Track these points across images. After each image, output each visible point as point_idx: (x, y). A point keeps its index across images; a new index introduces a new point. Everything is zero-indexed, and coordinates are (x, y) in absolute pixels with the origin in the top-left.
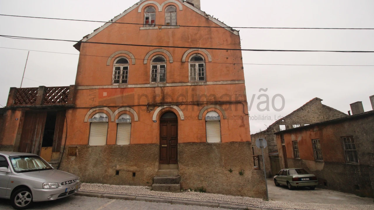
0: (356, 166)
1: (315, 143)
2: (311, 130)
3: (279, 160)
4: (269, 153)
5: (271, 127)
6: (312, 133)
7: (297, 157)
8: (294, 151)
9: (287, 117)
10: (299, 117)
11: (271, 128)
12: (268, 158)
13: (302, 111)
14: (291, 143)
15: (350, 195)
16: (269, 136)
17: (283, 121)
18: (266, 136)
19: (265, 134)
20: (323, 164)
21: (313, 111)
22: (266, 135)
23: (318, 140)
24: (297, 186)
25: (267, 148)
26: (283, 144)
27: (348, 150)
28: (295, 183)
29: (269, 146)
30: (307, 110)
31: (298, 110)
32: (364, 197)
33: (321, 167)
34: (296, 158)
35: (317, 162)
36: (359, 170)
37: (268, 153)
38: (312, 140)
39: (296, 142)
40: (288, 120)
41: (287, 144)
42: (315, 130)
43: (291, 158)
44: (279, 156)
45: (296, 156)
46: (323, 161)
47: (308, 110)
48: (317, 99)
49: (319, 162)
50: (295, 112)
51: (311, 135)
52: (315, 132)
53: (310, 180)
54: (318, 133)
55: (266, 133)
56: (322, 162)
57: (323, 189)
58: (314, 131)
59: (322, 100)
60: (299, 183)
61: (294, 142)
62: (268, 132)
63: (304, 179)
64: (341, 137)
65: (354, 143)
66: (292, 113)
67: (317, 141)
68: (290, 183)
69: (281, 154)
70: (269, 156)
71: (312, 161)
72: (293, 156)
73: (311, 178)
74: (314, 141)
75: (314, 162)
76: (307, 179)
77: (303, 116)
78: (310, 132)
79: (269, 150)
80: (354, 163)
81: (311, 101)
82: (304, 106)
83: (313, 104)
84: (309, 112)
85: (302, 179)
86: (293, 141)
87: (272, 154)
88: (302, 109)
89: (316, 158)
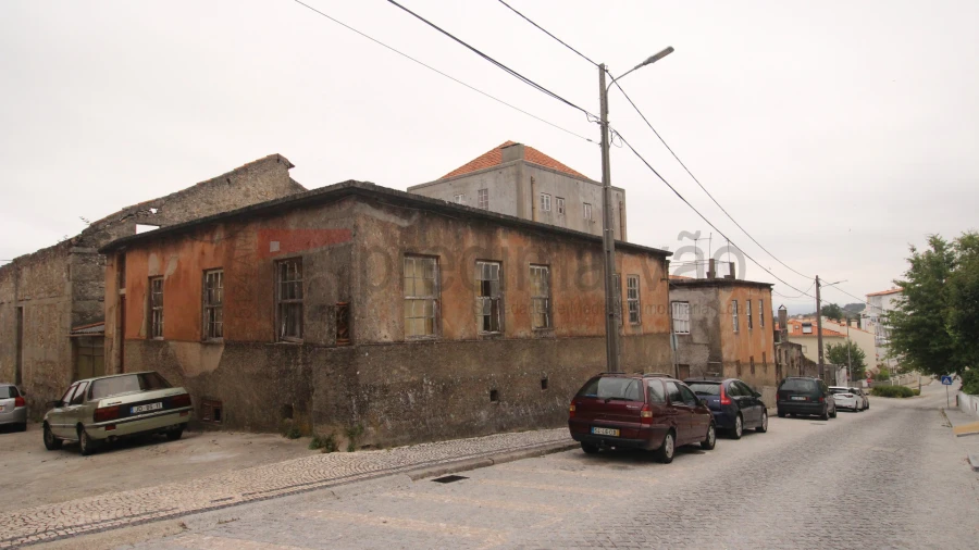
0: (294, 348)
1: (210, 285)
2: (207, 238)
3: (103, 348)
4: (74, 324)
5: (101, 227)
6: (209, 249)
7: (157, 335)
8: (150, 312)
9: (169, 199)
10: (213, 206)
11: (97, 230)
12: (69, 347)
13: (227, 186)
14: (145, 283)
15: (266, 440)
16: (86, 261)
17: (154, 211)
18: (71, 259)
19: (70, 254)
20: (222, 349)
21: (260, 193)
22: (71, 256)
23: (219, 272)
24: (111, 437)
25: (69, 309)
26: (123, 291)
27: (285, 301)
28: (103, 428)
29: (79, 299)
30: (243, 188)
31: (214, 182)
32: (298, 437)
33: (212, 359)
34: (152, 338)
35: (206, 345)
36: (300, 360)
37: (69, 325)
38: (205, 271)
39: (160, 281)
40: (174, 211)
41: (133, 290)
42: (217, 237)
43: (136, 340)
44: (106, 334)
45: (153, 329)
46: (221, 339)
47: (248, 190)
48: (278, 160)
49: (212, 344)
50: (202, 185)
51: (203, 253)
52: (214, 245)
53: (165, 408)
54: (224, 248)
55: (71, 250)
56: (217, 345)
57: (209, 430)
58: (212, 242)
59: (292, 166)
60: (118, 426)
61: (155, 282)
62: (84, 246)
63: (144, 408)
64: (277, 261)
65: (303, 280)
66: (194, 187)
67: (217, 275)
68: (87, 431)
69: (111, 329)
70: (74, 340)
71: (193, 345)
72: (144, 333)
73: (168, 402)
74: (211, 275)
75: (199, 345)
76: (154, 406)
77: (227, 203)
78: (201, 244)
79: (73, 317)
80: (296, 340)
81: (260, 163)
82: (237, 172)
83: (265, 171)
84: (248, 196)
85: (135, 409)
86: (150, 278)
87: (85, 330)
88: (228, 181)
89: (205, 333)
